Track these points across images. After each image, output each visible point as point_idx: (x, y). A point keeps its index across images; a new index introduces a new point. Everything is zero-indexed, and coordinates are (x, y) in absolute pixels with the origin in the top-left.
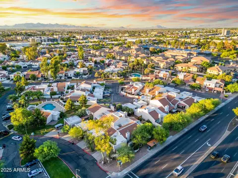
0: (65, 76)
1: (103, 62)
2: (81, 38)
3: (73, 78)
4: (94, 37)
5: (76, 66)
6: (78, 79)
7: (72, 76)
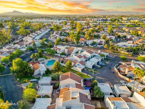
0: (85, 43)
1: (125, 37)
2: (126, 19)
3: (89, 45)
4: (136, 19)
5: (100, 37)
6: (93, 47)
7: (89, 44)
